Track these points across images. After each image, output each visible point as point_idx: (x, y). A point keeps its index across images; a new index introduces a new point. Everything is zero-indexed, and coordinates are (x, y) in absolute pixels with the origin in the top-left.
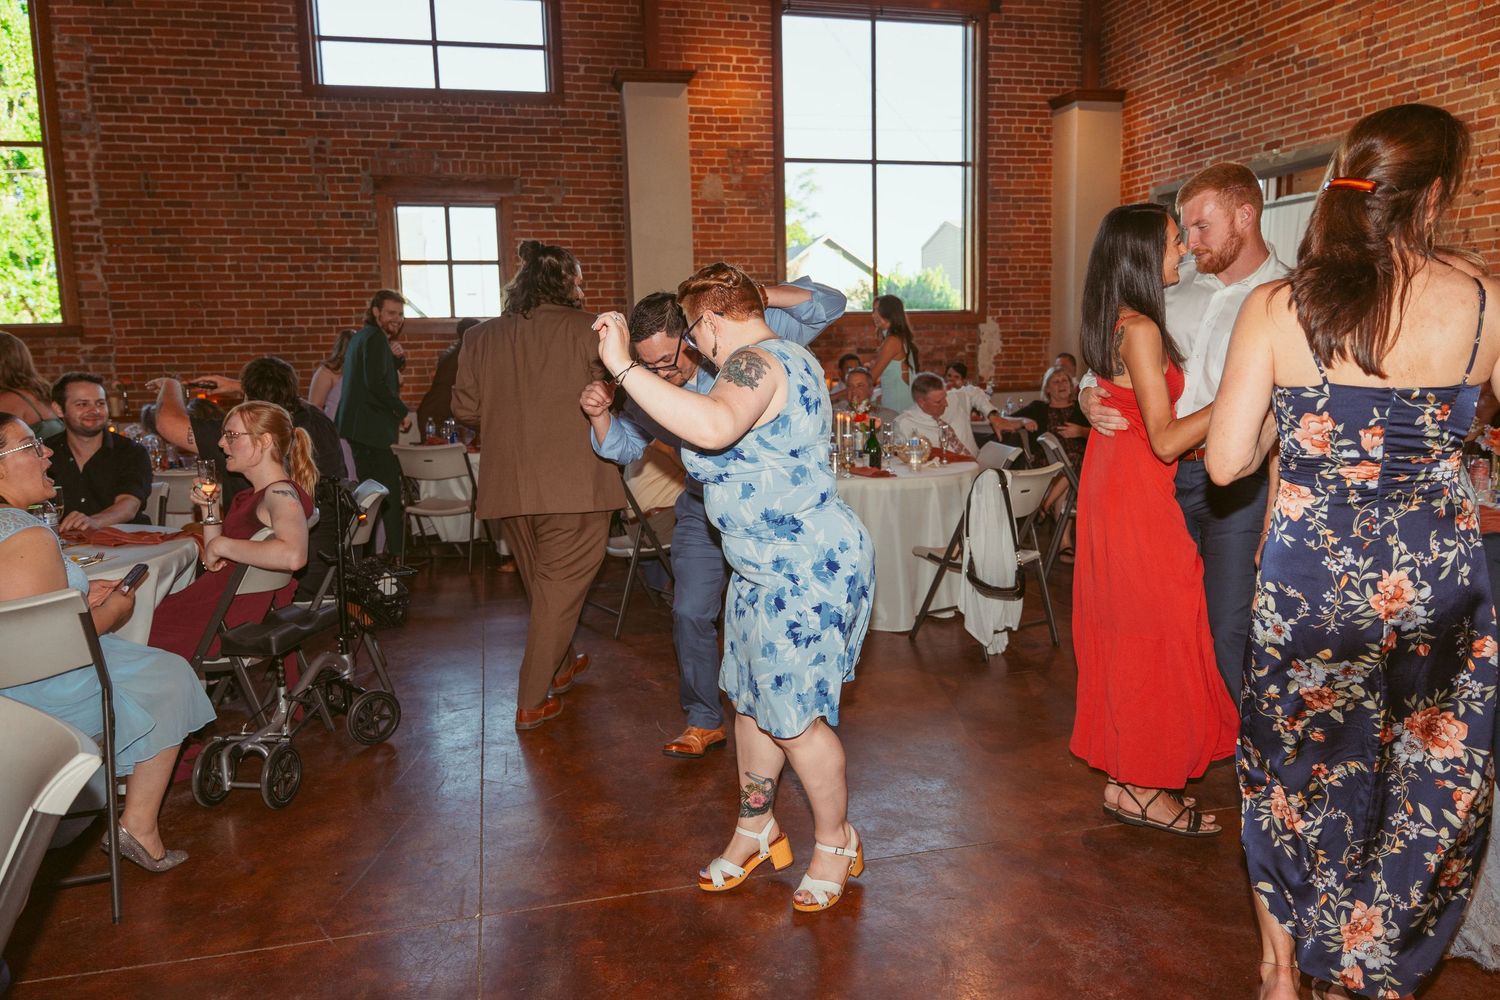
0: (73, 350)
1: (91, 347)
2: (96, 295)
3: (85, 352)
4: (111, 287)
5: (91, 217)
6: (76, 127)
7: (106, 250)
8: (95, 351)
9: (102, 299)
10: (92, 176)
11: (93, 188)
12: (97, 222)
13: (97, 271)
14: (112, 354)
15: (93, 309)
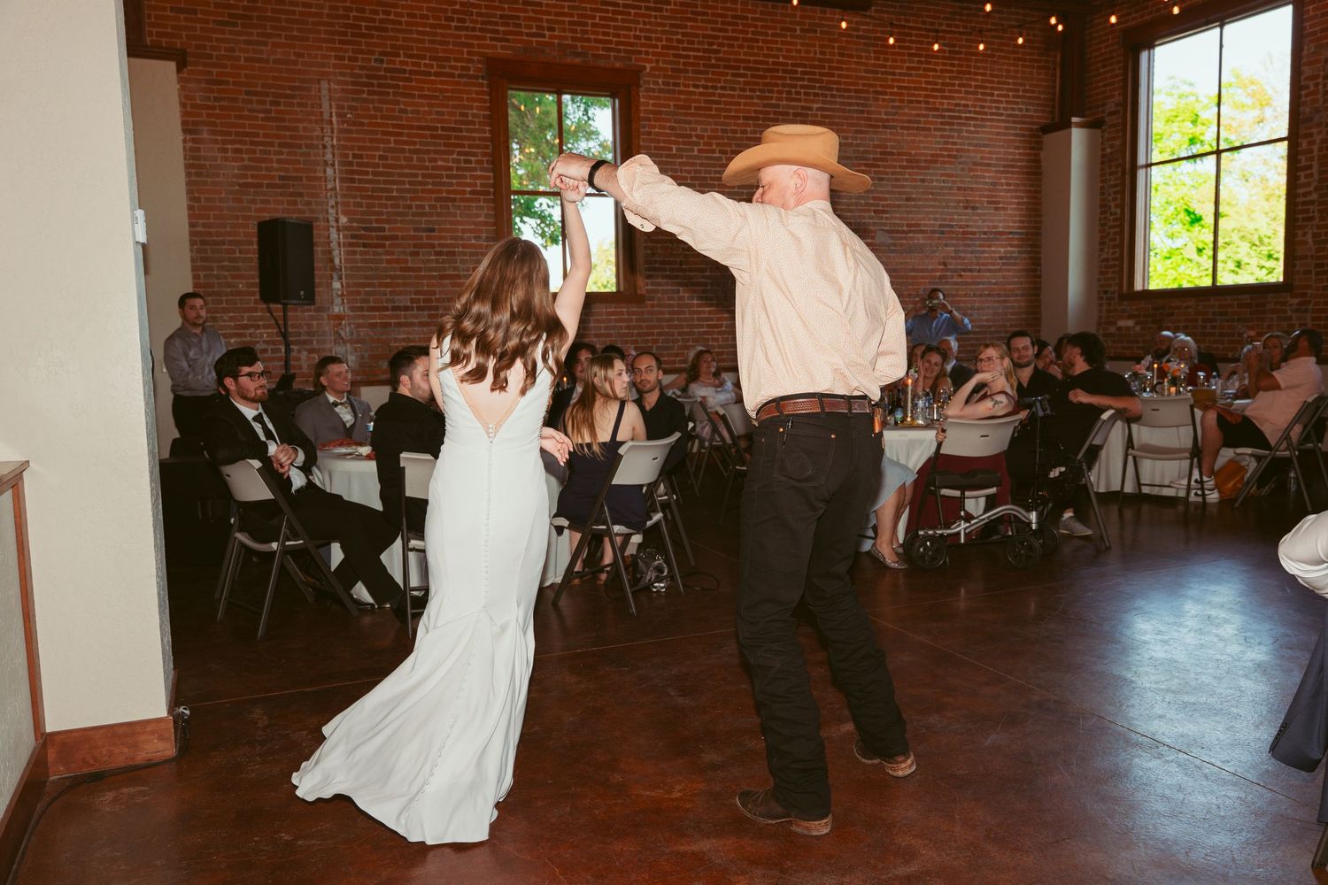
0: (1284, 303)
1: (1296, 301)
2: (1305, 257)
3: (1292, 305)
4: (1318, 250)
5: (1310, 193)
6: (1310, 119)
7: (1317, 220)
8: (1299, 304)
9: (1309, 260)
10: (1316, 158)
11: (1315, 169)
12: (1314, 196)
13: (1309, 238)
14: (1310, 307)
15: (1302, 269)
